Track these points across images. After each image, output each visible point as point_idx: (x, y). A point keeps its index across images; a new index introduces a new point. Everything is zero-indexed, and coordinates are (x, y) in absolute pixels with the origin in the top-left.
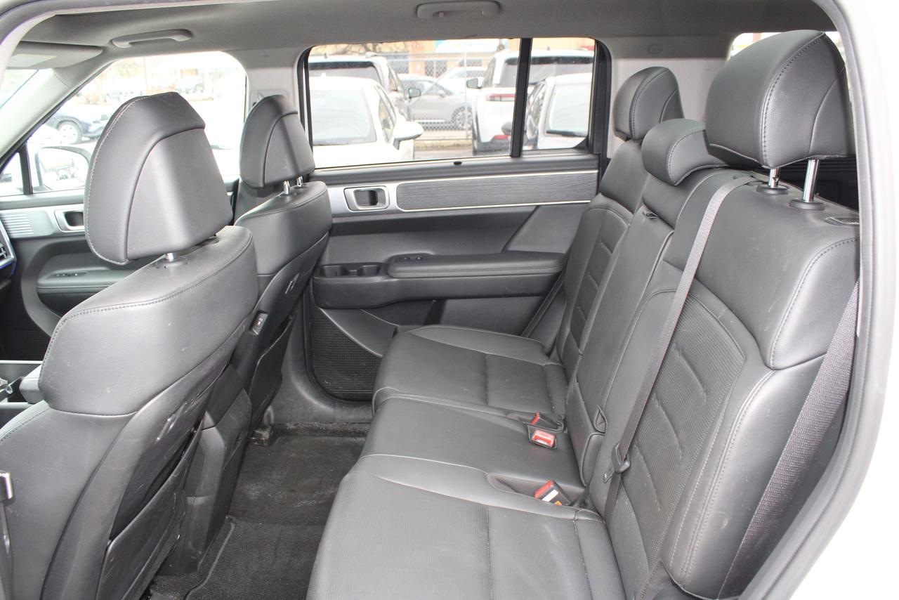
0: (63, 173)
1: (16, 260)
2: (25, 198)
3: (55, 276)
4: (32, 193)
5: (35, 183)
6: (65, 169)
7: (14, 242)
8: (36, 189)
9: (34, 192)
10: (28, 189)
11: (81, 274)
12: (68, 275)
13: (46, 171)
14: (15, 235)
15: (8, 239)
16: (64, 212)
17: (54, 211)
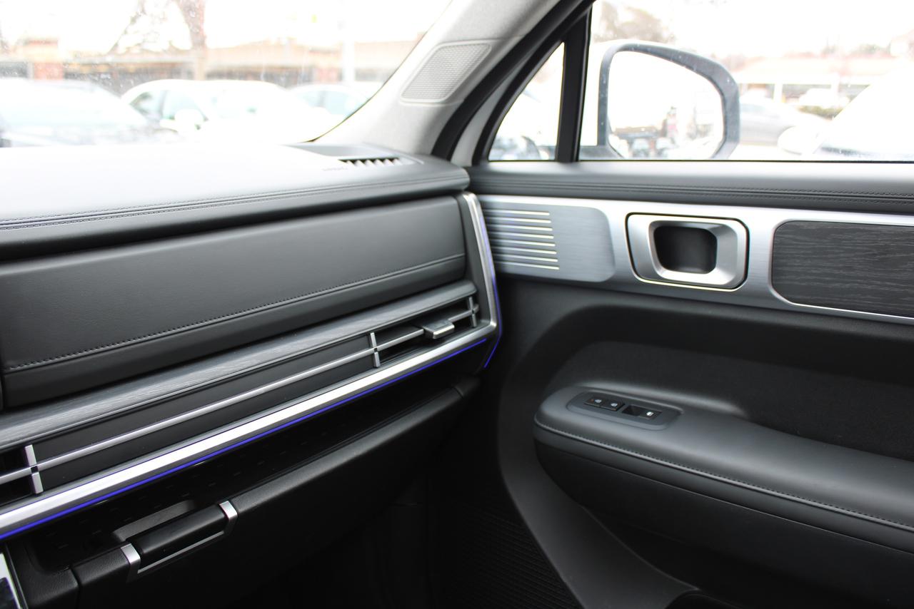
0: (640, 144)
1: (501, 335)
2: (556, 169)
4: (577, 160)
5: (588, 136)
6: (646, 138)
7: (507, 283)
8: (589, 150)
9: (581, 157)
10: (568, 148)
11: (666, 416)
12: (632, 410)
14: (514, 265)
15: (493, 273)
16: (653, 224)
17: (630, 215)
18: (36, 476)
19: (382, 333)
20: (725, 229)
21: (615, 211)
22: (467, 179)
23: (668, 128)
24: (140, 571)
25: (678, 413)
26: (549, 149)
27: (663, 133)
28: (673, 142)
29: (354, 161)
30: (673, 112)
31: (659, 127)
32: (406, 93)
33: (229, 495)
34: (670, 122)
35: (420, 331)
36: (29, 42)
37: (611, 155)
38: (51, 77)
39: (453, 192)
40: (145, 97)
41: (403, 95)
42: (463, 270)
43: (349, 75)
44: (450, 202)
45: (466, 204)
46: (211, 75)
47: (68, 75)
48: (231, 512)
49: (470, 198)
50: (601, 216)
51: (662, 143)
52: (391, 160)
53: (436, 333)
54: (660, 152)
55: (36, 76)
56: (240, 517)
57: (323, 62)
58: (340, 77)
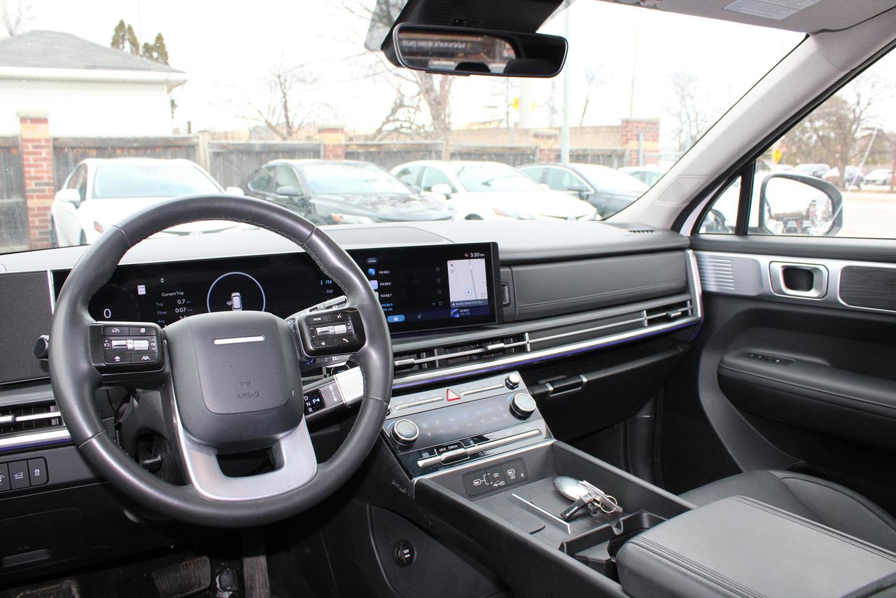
0: (792, 224)
1: (703, 320)
2: (735, 239)
3: (748, 356)
4: (746, 235)
5: (753, 222)
6: (795, 220)
7: (706, 296)
8: (754, 229)
9: (749, 233)
10: (742, 227)
11: (785, 362)
12: (765, 359)
13: (771, 217)
14: (711, 288)
15: (700, 291)
16: (783, 267)
17: (771, 262)
18: (528, 345)
19: (650, 312)
20: (817, 269)
21: (764, 260)
22: (689, 243)
23: (811, 214)
24: (551, 396)
25: (792, 361)
26: (732, 228)
27: (807, 217)
28: (813, 222)
29: (635, 232)
30: (814, 203)
31: (805, 213)
32: (659, 198)
33: (585, 372)
34: (811, 210)
35: (665, 314)
36: (322, 130)
37: (765, 232)
38: (337, 157)
39: (682, 249)
40: (405, 172)
41: (658, 199)
42: (686, 288)
43: (566, 156)
44: (680, 254)
45: (688, 255)
46: (453, 156)
47: (349, 155)
48: (585, 380)
49: (690, 252)
50: (757, 263)
51: (806, 223)
52: (652, 231)
53: (672, 315)
54: (804, 230)
55: (326, 157)
56: (588, 382)
57: (544, 145)
58: (558, 158)
